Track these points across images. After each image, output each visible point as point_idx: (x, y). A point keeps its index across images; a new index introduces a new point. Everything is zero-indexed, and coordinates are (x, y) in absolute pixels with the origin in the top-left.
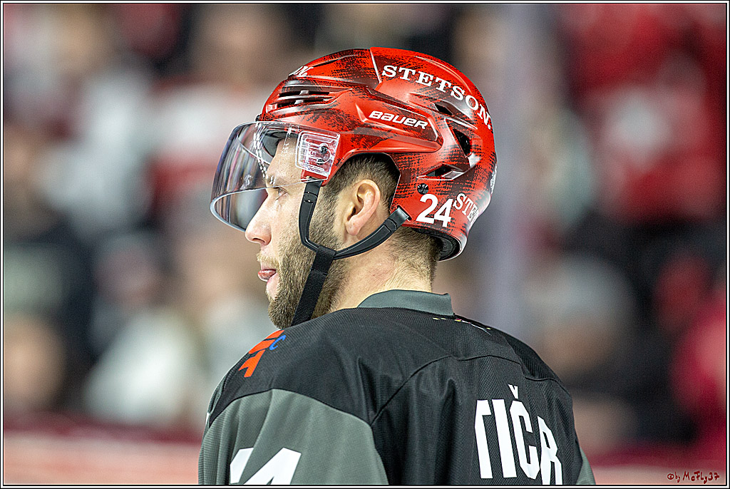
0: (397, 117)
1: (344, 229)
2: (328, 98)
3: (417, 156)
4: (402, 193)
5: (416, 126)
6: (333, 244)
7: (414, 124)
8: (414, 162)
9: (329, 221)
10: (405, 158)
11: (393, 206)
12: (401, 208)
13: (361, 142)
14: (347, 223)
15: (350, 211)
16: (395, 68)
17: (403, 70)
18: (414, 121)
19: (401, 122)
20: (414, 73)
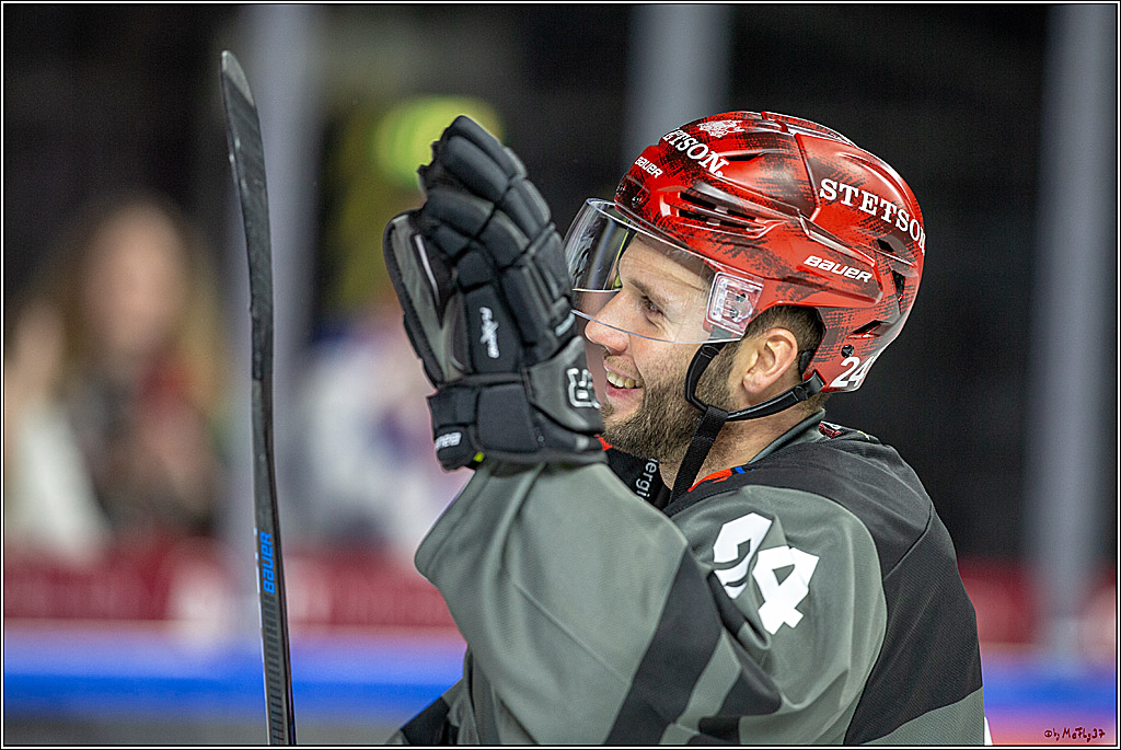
0: (839, 265)
1: (741, 382)
2: (753, 227)
4: (823, 357)
5: (858, 278)
7: (856, 276)
8: (844, 319)
9: (724, 371)
11: (809, 370)
12: (818, 374)
13: (788, 293)
14: (748, 376)
15: (753, 362)
16: (835, 184)
17: (845, 189)
18: (857, 271)
19: (841, 272)
20: (857, 195)
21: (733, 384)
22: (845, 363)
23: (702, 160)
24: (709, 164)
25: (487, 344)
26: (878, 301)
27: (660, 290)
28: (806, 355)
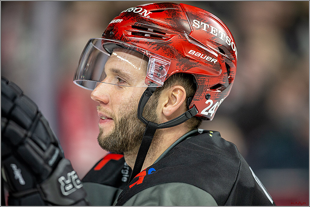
0: (203, 55)
1: (162, 111)
2: (165, 37)
3: (208, 78)
4: (198, 98)
5: (211, 61)
6: (154, 119)
7: (211, 60)
8: (206, 81)
9: (155, 106)
10: (202, 78)
11: (192, 105)
12: (195, 106)
13: (182, 67)
14: (165, 108)
15: (167, 102)
16: (199, 22)
17: (203, 24)
18: (211, 58)
19: (204, 58)
20: (208, 27)
21: (158, 111)
22: (207, 102)
23: (140, 13)
24: (143, 14)
25: (18, 180)
26: (220, 73)
27: (124, 70)
28: (189, 98)
